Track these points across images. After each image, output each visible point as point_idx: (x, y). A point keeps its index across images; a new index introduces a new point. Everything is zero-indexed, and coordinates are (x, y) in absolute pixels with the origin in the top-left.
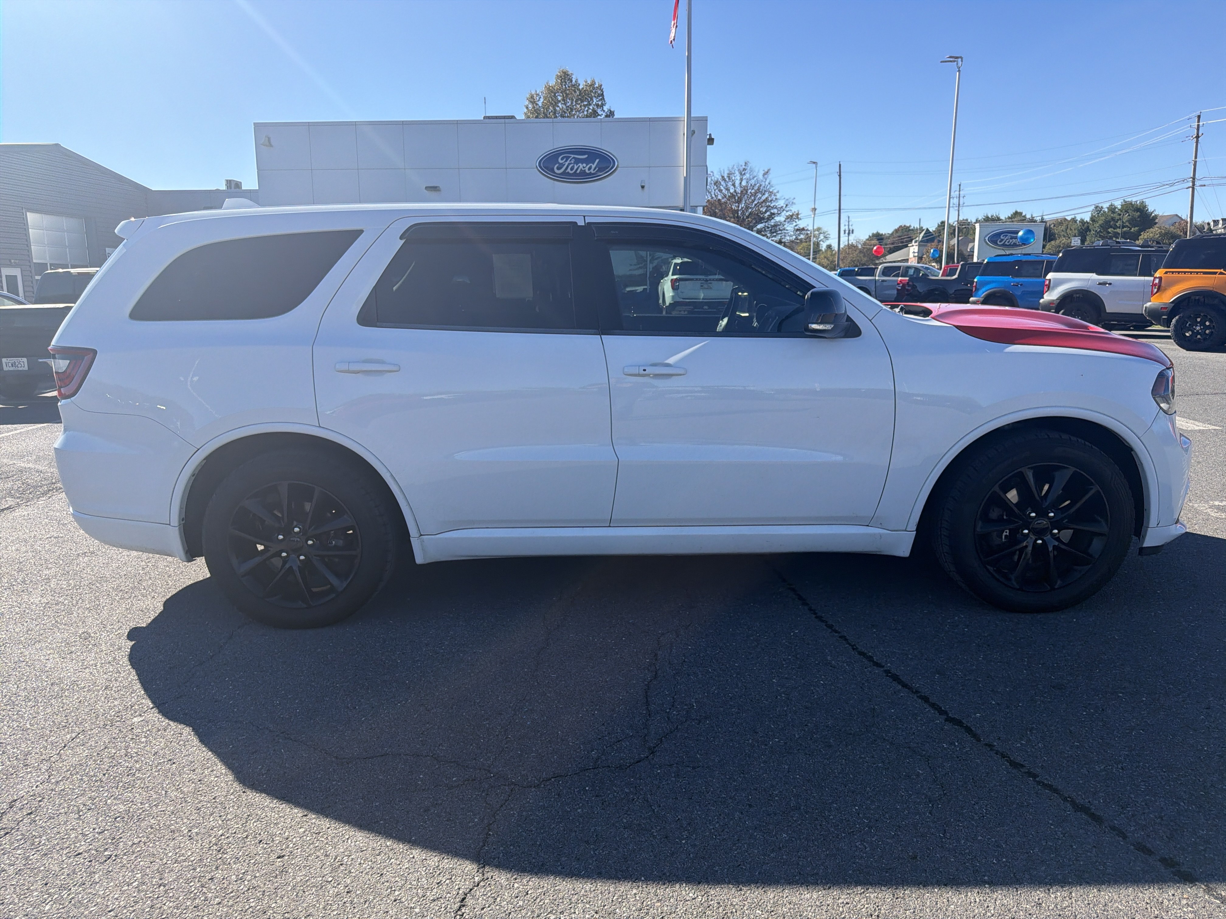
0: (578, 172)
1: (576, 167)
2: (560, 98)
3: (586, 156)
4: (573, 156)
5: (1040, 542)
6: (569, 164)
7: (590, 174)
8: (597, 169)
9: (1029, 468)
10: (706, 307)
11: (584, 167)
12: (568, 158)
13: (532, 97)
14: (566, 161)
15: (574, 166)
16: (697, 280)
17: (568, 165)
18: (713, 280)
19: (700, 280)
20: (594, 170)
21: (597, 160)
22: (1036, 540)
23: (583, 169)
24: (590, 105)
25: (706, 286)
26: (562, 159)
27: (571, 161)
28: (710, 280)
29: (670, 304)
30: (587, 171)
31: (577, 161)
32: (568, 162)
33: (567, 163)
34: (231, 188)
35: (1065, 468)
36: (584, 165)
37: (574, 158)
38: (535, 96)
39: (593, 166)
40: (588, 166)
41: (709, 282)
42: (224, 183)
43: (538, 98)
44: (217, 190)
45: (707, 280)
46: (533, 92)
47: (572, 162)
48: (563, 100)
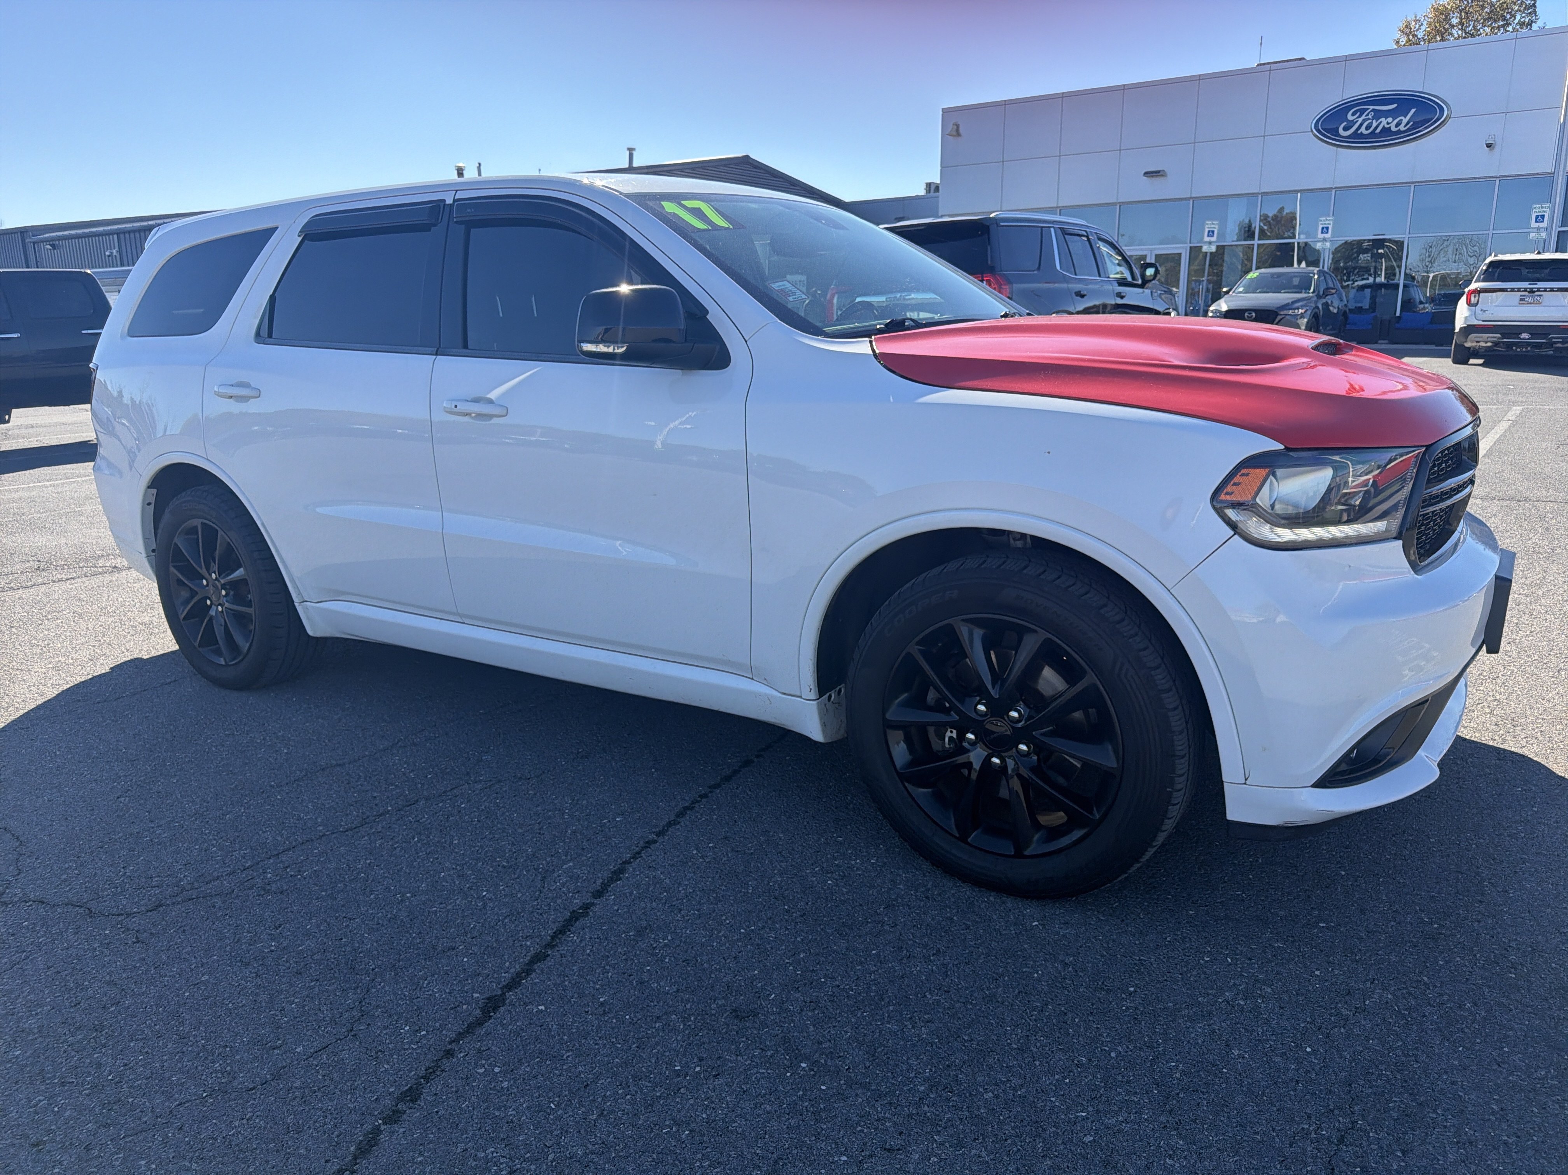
0: (1378, 131)
1: (1375, 124)
2: (1455, 21)
3: (1395, 106)
4: (1372, 107)
5: (996, 760)
6: (1364, 121)
7: (1399, 132)
8: (1411, 123)
9: (963, 620)
10: (1525, 336)
11: (1388, 123)
12: (1362, 111)
13: (1408, 26)
14: (1359, 117)
15: (1372, 123)
16: (1513, 290)
17: (1361, 122)
18: (1545, 290)
19: (1519, 290)
20: (1405, 126)
21: (1413, 110)
22: (990, 756)
23: (1387, 126)
24: (1508, 24)
25: (1530, 300)
26: (1353, 114)
27: (1367, 115)
28: (1539, 290)
29: (1461, 329)
30: (1394, 129)
31: (1378, 115)
32: (1363, 117)
33: (1360, 120)
34: (930, 192)
35: (1036, 631)
36: (1390, 120)
37: (1373, 110)
38: (1413, 23)
39: (1405, 120)
40: (1396, 121)
41: (1537, 293)
42: (924, 186)
43: (1417, 26)
44: (917, 196)
45: (1532, 291)
46: (1411, 18)
47: (1370, 116)
48: (1461, 24)
